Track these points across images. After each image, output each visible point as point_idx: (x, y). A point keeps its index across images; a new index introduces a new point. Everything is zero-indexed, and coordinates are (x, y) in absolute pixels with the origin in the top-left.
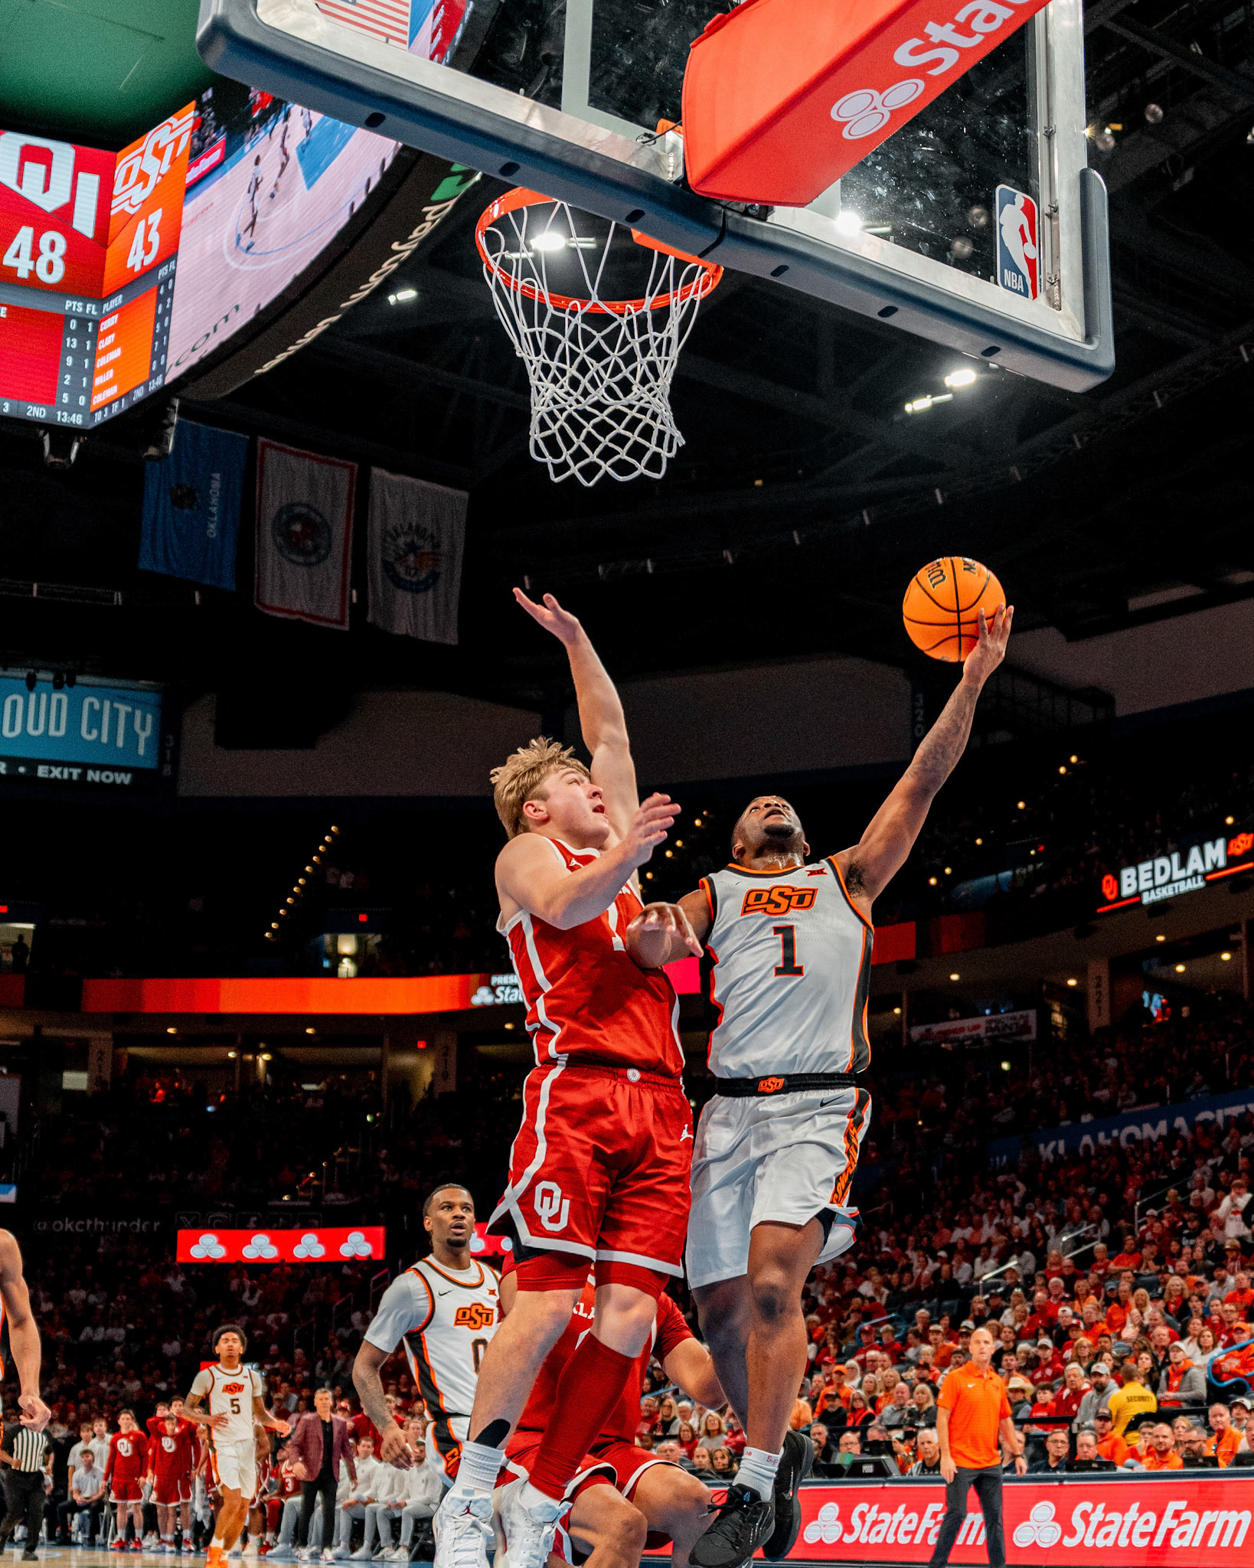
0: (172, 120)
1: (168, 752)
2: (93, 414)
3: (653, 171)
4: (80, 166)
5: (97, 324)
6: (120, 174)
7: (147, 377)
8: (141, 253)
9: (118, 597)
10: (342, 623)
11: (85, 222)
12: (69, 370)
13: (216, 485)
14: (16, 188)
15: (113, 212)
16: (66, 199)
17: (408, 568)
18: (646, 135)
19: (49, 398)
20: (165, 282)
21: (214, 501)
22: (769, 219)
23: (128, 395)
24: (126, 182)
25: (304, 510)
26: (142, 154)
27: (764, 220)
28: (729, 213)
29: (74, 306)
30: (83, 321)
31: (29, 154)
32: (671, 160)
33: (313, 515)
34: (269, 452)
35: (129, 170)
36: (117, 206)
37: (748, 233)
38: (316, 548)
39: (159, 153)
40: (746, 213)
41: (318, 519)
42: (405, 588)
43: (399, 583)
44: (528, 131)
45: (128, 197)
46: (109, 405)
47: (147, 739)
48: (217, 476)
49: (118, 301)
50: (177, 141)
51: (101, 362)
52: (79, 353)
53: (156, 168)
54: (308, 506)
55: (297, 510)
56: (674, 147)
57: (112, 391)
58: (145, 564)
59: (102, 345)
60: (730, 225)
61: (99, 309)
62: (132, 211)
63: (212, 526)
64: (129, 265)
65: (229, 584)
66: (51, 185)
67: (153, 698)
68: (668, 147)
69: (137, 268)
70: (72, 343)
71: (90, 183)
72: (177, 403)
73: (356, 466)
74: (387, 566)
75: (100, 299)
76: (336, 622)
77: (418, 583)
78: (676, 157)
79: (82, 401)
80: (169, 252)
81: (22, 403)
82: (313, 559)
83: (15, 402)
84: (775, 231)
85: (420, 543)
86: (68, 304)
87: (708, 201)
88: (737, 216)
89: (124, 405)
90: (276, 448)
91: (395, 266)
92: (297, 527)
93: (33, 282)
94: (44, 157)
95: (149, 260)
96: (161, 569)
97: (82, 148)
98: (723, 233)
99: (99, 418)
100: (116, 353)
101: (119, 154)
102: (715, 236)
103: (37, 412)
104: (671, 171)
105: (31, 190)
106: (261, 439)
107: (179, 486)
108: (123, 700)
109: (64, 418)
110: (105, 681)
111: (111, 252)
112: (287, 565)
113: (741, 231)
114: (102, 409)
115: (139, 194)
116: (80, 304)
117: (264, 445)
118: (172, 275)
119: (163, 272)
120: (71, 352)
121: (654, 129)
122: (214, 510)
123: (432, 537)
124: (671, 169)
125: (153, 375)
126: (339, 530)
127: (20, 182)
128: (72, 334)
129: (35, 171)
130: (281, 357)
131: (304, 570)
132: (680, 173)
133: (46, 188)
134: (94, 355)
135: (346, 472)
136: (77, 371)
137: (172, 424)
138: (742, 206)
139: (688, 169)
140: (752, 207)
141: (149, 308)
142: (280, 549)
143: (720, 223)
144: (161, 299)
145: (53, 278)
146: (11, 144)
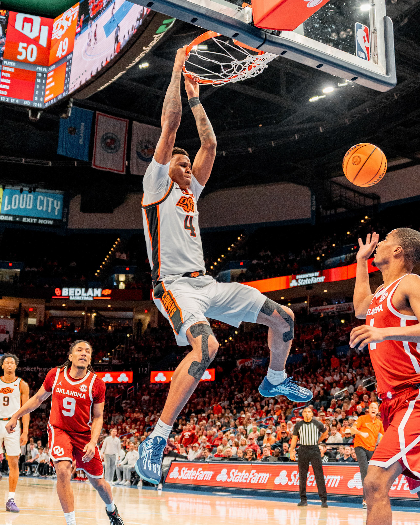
0: (72, 8)
1: (65, 214)
2: (45, 104)
3: (241, 20)
4: (42, 24)
5: (47, 74)
6: (55, 26)
7: (62, 91)
8: (61, 51)
9: (50, 164)
10: (123, 171)
11: (43, 42)
12: (37, 89)
13: (82, 127)
14: (21, 31)
15: (52, 39)
16: (37, 34)
17: (145, 154)
18: (239, 8)
19: (31, 98)
20: (69, 61)
21: (82, 132)
22: (280, 35)
23: (56, 97)
24: (57, 28)
25: (111, 135)
26: (62, 20)
27: (279, 36)
28: (267, 34)
29: (39, 68)
30: (43, 73)
31: (26, 20)
32: (247, 16)
33: (114, 137)
34: (100, 116)
35: (58, 25)
36: (54, 36)
37: (274, 40)
38: (115, 147)
39: (67, 19)
40: (272, 33)
41: (116, 138)
42: (144, 160)
43: (142, 159)
44: (200, 7)
45: (57, 34)
46: (50, 100)
47: (58, 210)
48: (83, 124)
49: (53, 67)
50: (73, 15)
51: (48, 87)
52: (41, 84)
53: (66, 24)
54: (113, 134)
55: (109, 135)
56: (248, 12)
57: (51, 96)
58: (59, 152)
59: (48, 81)
60: (268, 38)
61: (48, 70)
62: (58, 38)
63: (81, 140)
64: (57, 56)
65: (86, 159)
66: (33, 30)
67: (61, 196)
68: (246, 12)
69: (60, 57)
70: (39, 81)
71: (45, 29)
72: (72, 100)
73: (128, 120)
74: (138, 153)
75: (48, 66)
76: (121, 171)
77: (148, 159)
78: (249, 15)
79: (42, 99)
80: (70, 51)
81: (22, 100)
82: (114, 151)
83: (20, 100)
84: (282, 40)
85: (149, 146)
86: (37, 68)
87: (260, 29)
88: (269, 34)
89: (55, 101)
90: (102, 115)
91: (144, 55)
92: (109, 141)
93: (26, 61)
94: (31, 21)
95: (64, 53)
96: (64, 154)
97: (43, 18)
98: (265, 41)
99: (47, 105)
100: (53, 84)
101: (55, 20)
102: (263, 41)
103: (27, 103)
104: (247, 20)
105: (26, 32)
106: (97, 112)
107: (71, 127)
108: (51, 197)
109: (35, 105)
110: (45, 191)
111: (52, 51)
112: (105, 153)
113: (271, 39)
114: (48, 102)
115: (61, 32)
116: (41, 68)
117: (98, 114)
118: (71, 59)
119: (68, 58)
120: (38, 83)
121: (241, 6)
122: (82, 135)
123: (153, 143)
124: (247, 19)
125: (65, 91)
126: (122, 141)
127: (23, 29)
128: (39, 78)
129: (28, 25)
130: (106, 85)
131: (111, 154)
132: (251, 21)
133: (31, 31)
134: (45, 84)
135: (125, 123)
136: (40, 90)
137: (70, 107)
138: (271, 31)
139: (254, 19)
140: (274, 31)
141: (64, 69)
142: (103, 147)
143: (264, 37)
144: (67, 66)
145: (32, 59)
146: (20, 17)
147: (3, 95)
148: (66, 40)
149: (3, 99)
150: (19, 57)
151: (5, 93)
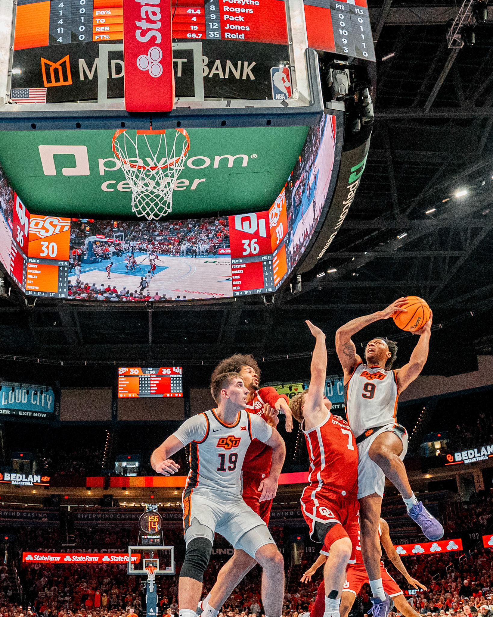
0: (280, 195)
2: (275, 287)
4: (259, 218)
5: (272, 261)
7: (287, 271)
11: (263, 233)
14: (242, 230)
15: (270, 228)
16: (257, 228)
19: (262, 286)
23: (283, 278)
24: (272, 217)
26: (275, 208)
29: (264, 258)
30: (267, 261)
31: (243, 220)
35: (272, 214)
36: (271, 226)
45: (273, 221)
46: (279, 283)
49: (276, 252)
50: (282, 200)
51: (275, 272)
52: (268, 271)
57: (279, 279)
59: (275, 266)
61: (271, 256)
62: (275, 225)
71: (262, 222)
75: (270, 253)
79: (272, 284)
81: (254, 290)
83: (252, 290)
86: (263, 258)
89: (282, 281)
93: (251, 255)
94: (248, 219)
97: (258, 213)
99: (277, 288)
101: (269, 211)
103: (259, 291)
105: (246, 229)
109: (267, 291)
111: (272, 239)
114: (277, 285)
115: (276, 220)
116: (266, 257)
119: (285, 239)
125: (289, 269)
127: (243, 228)
128: (265, 266)
129: (246, 224)
130: (323, 251)
133: (250, 227)
134: (272, 270)
137: (299, 282)
141: (284, 251)
144: (286, 247)
145: (256, 252)
146: (238, 218)
147: (237, 290)
148: (281, 224)
149: (237, 294)
150: (244, 253)
151: (238, 288)
